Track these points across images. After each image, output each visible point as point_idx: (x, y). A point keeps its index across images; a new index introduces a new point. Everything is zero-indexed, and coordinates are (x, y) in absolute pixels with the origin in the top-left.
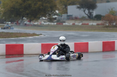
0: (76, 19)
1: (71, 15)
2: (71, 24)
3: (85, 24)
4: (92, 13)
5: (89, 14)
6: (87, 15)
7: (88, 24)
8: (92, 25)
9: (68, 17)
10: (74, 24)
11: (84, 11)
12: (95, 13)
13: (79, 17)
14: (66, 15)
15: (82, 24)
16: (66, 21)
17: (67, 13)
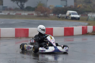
0: (10, 9)
1: (6, 7)
2: (7, 14)
3: (18, 14)
4: (24, 5)
5: (21, 6)
6: (20, 6)
7: (21, 14)
8: (24, 15)
9: (4, 8)
10: (9, 14)
11: (17, 3)
12: (26, 5)
13: (13, 8)
14: (2, 6)
15: (16, 14)
16: (2, 11)
17: (2, 5)
